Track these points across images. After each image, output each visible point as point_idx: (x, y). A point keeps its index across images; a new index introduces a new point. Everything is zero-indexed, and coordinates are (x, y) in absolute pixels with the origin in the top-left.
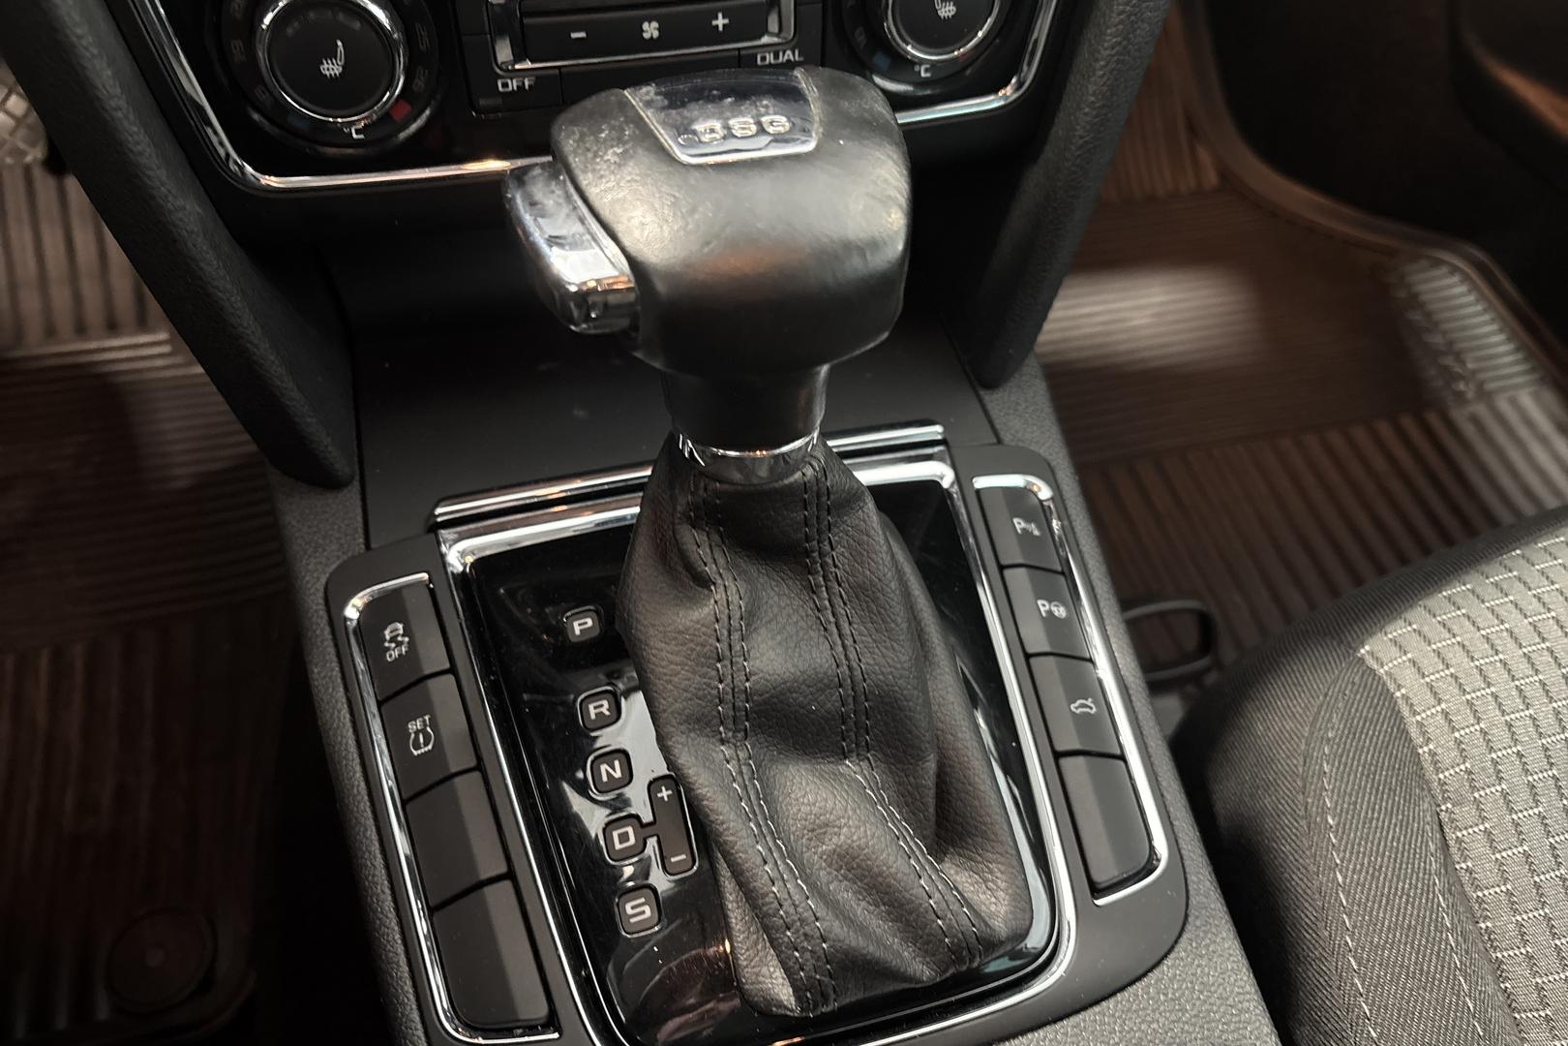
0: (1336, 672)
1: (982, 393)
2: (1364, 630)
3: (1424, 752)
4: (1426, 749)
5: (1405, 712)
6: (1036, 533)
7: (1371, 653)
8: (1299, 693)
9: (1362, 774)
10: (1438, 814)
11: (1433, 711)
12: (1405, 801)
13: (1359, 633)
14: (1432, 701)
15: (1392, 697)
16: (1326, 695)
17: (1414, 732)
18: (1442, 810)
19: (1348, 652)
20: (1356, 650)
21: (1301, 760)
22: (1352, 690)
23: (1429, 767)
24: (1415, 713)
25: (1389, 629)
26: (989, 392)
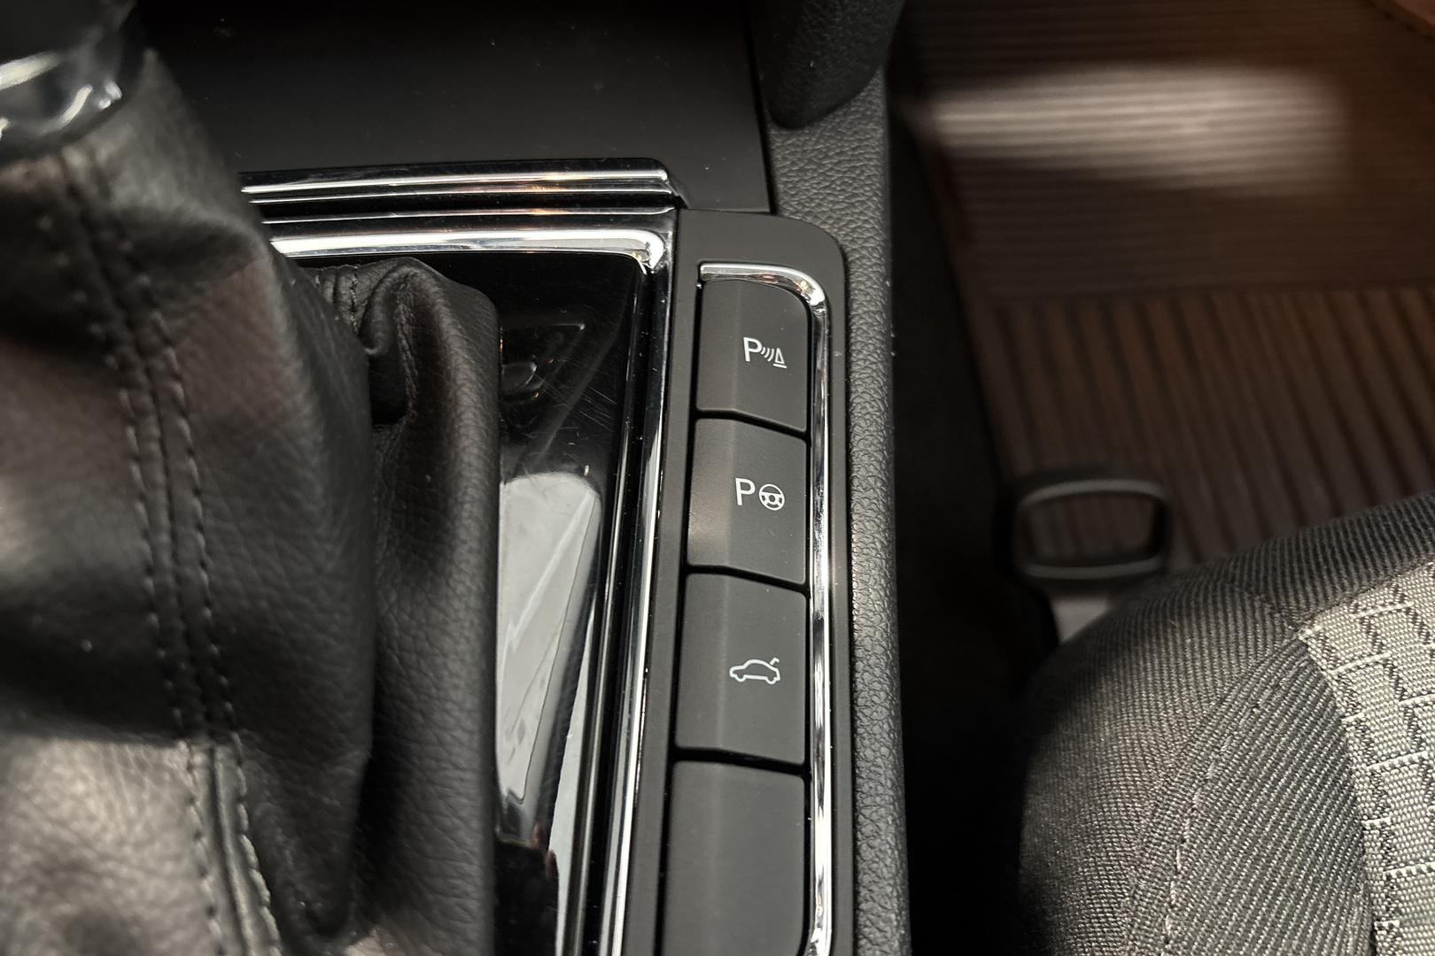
0: (1252, 661)
1: (773, 132)
2: (1321, 596)
3: (1373, 827)
4: (1377, 822)
5: (1356, 749)
6: (780, 364)
7: (1322, 638)
8: (1180, 687)
9: (1248, 853)
10: (1373, 932)
11: (1405, 759)
12: (1313, 913)
13: (1312, 600)
14: (1407, 742)
15: (1339, 723)
16: (1222, 700)
17: (1362, 788)
18: (1381, 928)
19: (1283, 628)
20: (1297, 628)
21: (1149, 804)
22: (1270, 699)
23: (1374, 853)
24: (1371, 757)
25: (1363, 601)
26: (785, 132)
